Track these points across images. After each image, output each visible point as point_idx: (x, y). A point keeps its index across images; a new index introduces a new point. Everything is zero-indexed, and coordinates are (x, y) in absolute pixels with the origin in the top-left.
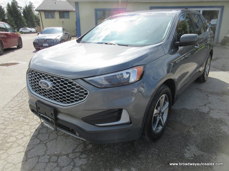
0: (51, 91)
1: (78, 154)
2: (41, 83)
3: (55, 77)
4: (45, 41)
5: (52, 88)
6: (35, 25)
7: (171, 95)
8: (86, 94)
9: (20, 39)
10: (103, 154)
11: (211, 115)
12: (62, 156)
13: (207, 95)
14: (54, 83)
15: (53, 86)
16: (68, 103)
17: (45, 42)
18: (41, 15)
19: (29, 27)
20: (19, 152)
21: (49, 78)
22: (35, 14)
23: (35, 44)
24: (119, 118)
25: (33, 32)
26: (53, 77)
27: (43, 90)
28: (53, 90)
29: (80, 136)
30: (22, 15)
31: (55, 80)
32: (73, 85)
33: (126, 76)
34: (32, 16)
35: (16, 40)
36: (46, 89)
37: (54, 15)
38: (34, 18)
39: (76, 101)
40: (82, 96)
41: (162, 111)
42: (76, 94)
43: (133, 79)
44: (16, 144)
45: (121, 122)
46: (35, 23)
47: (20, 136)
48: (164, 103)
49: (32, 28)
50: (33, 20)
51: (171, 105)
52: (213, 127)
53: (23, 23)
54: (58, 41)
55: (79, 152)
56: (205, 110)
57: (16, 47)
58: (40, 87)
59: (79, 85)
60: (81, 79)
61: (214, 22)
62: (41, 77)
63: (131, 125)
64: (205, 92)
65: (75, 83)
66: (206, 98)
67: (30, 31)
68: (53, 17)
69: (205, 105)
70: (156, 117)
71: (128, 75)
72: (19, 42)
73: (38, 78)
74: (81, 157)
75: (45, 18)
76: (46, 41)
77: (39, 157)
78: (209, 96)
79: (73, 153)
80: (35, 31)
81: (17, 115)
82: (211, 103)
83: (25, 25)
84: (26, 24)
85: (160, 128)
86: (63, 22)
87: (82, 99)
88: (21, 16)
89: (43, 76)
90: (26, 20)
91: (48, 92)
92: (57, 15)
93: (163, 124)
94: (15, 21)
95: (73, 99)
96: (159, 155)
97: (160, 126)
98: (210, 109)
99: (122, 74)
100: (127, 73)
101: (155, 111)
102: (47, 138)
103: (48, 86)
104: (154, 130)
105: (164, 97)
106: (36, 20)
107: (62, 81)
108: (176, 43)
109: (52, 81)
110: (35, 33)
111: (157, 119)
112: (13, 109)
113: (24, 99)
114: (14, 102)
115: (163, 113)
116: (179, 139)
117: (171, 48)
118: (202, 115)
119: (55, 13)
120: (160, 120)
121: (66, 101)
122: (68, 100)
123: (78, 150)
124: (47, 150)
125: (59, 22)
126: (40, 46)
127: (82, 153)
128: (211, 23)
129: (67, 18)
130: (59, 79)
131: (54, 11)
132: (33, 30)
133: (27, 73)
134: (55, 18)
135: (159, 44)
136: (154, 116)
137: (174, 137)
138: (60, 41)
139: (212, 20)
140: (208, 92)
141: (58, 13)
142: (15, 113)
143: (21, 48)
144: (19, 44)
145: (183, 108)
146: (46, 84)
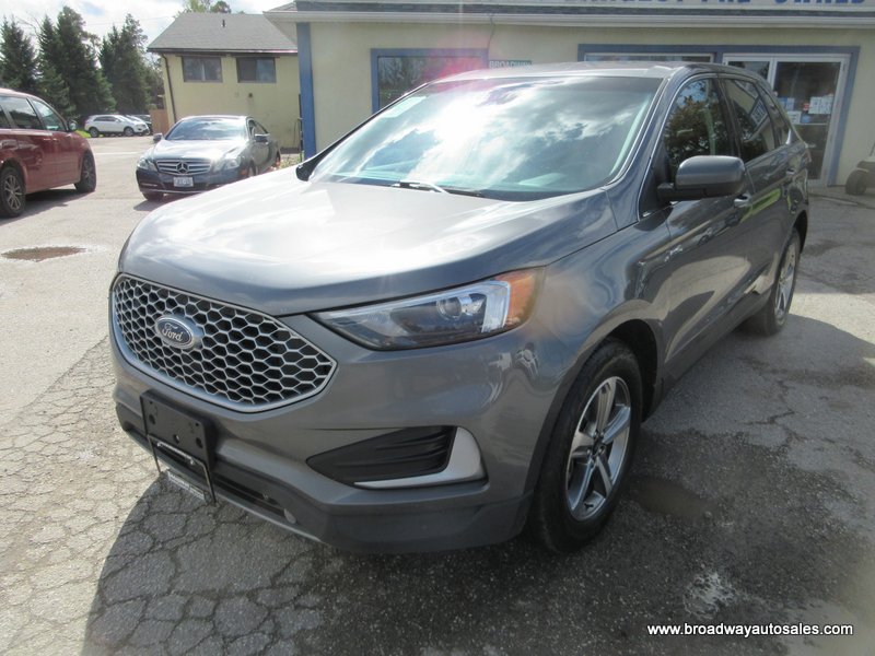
1: (291, 593)
2: (162, 325)
3: (215, 305)
4: (180, 166)
5: (201, 347)
6: (147, 106)
7: (639, 379)
8: (325, 370)
9: (87, 158)
10: (381, 592)
11: (792, 457)
12: (231, 595)
13: (780, 383)
14: (211, 329)
15: (206, 340)
16: (258, 401)
17: (182, 171)
18: (167, 67)
19: (123, 113)
20: (76, 582)
21: (191, 310)
22: (148, 64)
23: (143, 176)
24: (440, 462)
25: (136, 130)
26: (204, 305)
27: (168, 351)
28: (207, 353)
29: (298, 524)
30: (99, 65)
31: (214, 316)
32: (276, 336)
33: (470, 308)
34: (134, 69)
35: (73, 160)
36: (178, 351)
37: (218, 70)
38: (142, 80)
39: (288, 394)
40: (309, 376)
41: (607, 437)
42: (289, 370)
43: (496, 317)
46: (147, 95)
47: (80, 523)
48: (614, 410)
49: (133, 117)
50: (139, 84)
51: (640, 416)
52: (797, 504)
53: (101, 96)
54: (229, 169)
55: (293, 585)
56: (772, 438)
57: (72, 187)
58: (158, 340)
59: (297, 336)
60: (310, 314)
61: (821, 106)
62: (161, 306)
63: (486, 488)
64: (774, 372)
65: (285, 329)
66: (776, 397)
67: (127, 128)
68: (213, 76)
69: (772, 420)
70: (584, 459)
71: (479, 304)
72: (84, 169)
73: (151, 309)
74: (302, 600)
75: (185, 81)
76: (185, 166)
77: (147, 598)
78: (787, 388)
79: (273, 586)
80: (143, 129)
81: (69, 444)
82: (793, 413)
83: (106, 104)
84: (112, 100)
85: (598, 502)
86: (251, 95)
87: (310, 388)
88: (94, 69)
89: (171, 303)
90: (111, 85)
91: (187, 359)
92: (229, 68)
93: (608, 488)
94: (71, 88)
95: (275, 386)
96: (590, 602)
97: (597, 496)
98: (791, 435)
99: (455, 300)
100: (474, 297)
101: (579, 438)
102: (177, 531)
103: (186, 338)
104: (573, 509)
105: (613, 386)
106: (150, 84)
107: (239, 323)
108: (662, 186)
109: (201, 319)
110: (143, 134)
111: (584, 468)
112: (57, 421)
113: (96, 383)
114: (60, 395)
115: (609, 447)
116: (666, 545)
117: (642, 207)
118: (758, 460)
119: (223, 60)
120: (597, 473)
121: (247, 393)
122: (260, 390)
123: (290, 577)
124: (177, 574)
125: (237, 94)
126: (160, 187)
127: (305, 589)
128: (811, 112)
129: (266, 80)
130: (228, 312)
131: (218, 55)
132: (136, 123)
133: (111, 289)
134: (221, 81)
135: (597, 191)
136: (572, 455)
137: (647, 536)
138: (238, 168)
139: (814, 100)
140: (785, 371)
141: (234, 61)
142: (63, 437)
143: (91, 190)
144: (83, 175)
145: (690, 432)
146: (180, 330)
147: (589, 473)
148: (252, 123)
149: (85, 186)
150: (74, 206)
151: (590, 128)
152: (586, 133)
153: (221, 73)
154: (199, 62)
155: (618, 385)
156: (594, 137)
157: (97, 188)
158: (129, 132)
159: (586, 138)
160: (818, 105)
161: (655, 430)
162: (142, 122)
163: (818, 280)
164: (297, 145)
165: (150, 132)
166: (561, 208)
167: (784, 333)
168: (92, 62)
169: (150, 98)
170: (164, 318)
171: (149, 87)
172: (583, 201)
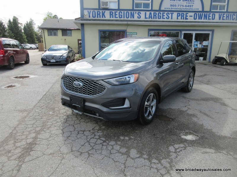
0: (82, 88)
1: (96, 131)
2: (75, 84)
3: (85, 79)
4: (52, 57)
5: (82, 86)
6: (35, 42)
7: (157, 94)
8: (105, 89)
9: (28, 55)
10: (112, 130)
11: (188, 112)
12: (86, 131)
13: (189, 101)
14: (84, 83)
15: (84, 85)
16: (93, 95)
17: (53, 58)
18: (44, 32)
19: (30, 43)
20: (57, 130)
21: (80, 80)
22: (35, 31)
23: (43, 60)
24: (123, 104)
25: (33, 48)
26: (83, 79)
27: (76, 88)
28: (84, 87)
29: (99, 116)
30: (23, 31)
31: (85, 81)
32: (97, 84)
33: (128, 79)
34: (32, 32)
35: (25, 55)
36: (78, 88)
37: (57, 33)
38: (34, 35)
39: (98, 93)
40: (102, 90)
41: (152, 105)
42: (99, 89)
43: (132, 81)
44: (53, 126)
45: (125, 106)
46: (35, 39)
47: (55, 122)
48: (153, 100)
49: (32, 45)
50: (33, 36)
51: (158, 103)
52: (187, 118)
53: (23, 39)
54: (64, 58)
55: (97, 130)
56: (185, 109)
57: (24, 62)
58: (74, 86)
59: (100, 84)
60: (102, 80)
61: (206, 43)
62: (74, 80)
63: (131, 109)
64: (188, 99)
65: (98, 82)
66: (187, 103)
67: (31, 47)
68: (55, 35)
69: (186, 106)
70: (147, 108)
71: (129, 79)
73: (72, 81)
74: (98, 131)
75: (48, 36)
76: (54, 57)
77: (71, 132)
78: (190, 101)
79: (93, 130)
80: (35, 48)
81: (47, 111)
82: (190, 105)
83: (25, 41)
84: (26, 40)
86: (65, 39)
87: (102, 92)
88: (22, 32)
89: (76, 80)
90: (26, 36)
91: (79, 89)
92: (60, 33)
93: (152, 114)
94: (16, 37)
95: (96, 92)
96: (148, 131)
97: (150, 116)
98: (189, 108)
99: (125, 78)
100: (129, 77)
101: (146, 103)
102: (73, 123)
103: (80, 85)
104: (146, 116)
105: (152, 95)
106: (36, 36)
107: (90, 82)
108: (161, 61)
109: (83, 82)
110: (35, 49)
111: (147, 109)
112: (43, 107)
113: (48, 101)
114: (40, 103)
115: (152, 107)
116: (162, 124)
117: (157, 64)
118: (181, 112)
119: (58, 30)
120: (150, 111)
121: (91, 94)
122: (93, 93)
123: (96, 129)
124: (75, 129)
125: (62, 39)
126: (47, 62)
127: (99, 130)
128: (204, 45)
129: (69, 36)
130: (88, 80)
131: (57, 29)
132: (33, 46)
133: (62, 79)
134: (58, 36)
135: (149, 61)
136: (145, 106)
137: (159, 123)
138: (66, 58)
139: (204, 42)
140: (190, 99)
141: (61, 31)
142: (45, 110)
143: (28, 63)
144: (27, 59)
145: (169, 108)
146: (79, 84)
147: (148, 111)
148: (69, 47)
149: (27, 62)
150: (26, 67)
151: (147, 50)
152: (146, 51)
153: (58, 34)
154: (52, 31)
155: (153, 95)
156: (148, 52)
157: (30, 63)
158: (31, 48)
159: (146, 52)
160: (205, 43)
161: (162, 108)
162: (35, 46)
163: (201, 82)
164: (77, 52)
165: (37, 48)
166: (143, 64)
167: (191, 92)
168: (21, 30)
169: (36, 40)
170: (75, 82)
171: (36, 37)
172: (147, 63)
